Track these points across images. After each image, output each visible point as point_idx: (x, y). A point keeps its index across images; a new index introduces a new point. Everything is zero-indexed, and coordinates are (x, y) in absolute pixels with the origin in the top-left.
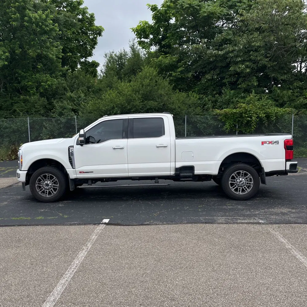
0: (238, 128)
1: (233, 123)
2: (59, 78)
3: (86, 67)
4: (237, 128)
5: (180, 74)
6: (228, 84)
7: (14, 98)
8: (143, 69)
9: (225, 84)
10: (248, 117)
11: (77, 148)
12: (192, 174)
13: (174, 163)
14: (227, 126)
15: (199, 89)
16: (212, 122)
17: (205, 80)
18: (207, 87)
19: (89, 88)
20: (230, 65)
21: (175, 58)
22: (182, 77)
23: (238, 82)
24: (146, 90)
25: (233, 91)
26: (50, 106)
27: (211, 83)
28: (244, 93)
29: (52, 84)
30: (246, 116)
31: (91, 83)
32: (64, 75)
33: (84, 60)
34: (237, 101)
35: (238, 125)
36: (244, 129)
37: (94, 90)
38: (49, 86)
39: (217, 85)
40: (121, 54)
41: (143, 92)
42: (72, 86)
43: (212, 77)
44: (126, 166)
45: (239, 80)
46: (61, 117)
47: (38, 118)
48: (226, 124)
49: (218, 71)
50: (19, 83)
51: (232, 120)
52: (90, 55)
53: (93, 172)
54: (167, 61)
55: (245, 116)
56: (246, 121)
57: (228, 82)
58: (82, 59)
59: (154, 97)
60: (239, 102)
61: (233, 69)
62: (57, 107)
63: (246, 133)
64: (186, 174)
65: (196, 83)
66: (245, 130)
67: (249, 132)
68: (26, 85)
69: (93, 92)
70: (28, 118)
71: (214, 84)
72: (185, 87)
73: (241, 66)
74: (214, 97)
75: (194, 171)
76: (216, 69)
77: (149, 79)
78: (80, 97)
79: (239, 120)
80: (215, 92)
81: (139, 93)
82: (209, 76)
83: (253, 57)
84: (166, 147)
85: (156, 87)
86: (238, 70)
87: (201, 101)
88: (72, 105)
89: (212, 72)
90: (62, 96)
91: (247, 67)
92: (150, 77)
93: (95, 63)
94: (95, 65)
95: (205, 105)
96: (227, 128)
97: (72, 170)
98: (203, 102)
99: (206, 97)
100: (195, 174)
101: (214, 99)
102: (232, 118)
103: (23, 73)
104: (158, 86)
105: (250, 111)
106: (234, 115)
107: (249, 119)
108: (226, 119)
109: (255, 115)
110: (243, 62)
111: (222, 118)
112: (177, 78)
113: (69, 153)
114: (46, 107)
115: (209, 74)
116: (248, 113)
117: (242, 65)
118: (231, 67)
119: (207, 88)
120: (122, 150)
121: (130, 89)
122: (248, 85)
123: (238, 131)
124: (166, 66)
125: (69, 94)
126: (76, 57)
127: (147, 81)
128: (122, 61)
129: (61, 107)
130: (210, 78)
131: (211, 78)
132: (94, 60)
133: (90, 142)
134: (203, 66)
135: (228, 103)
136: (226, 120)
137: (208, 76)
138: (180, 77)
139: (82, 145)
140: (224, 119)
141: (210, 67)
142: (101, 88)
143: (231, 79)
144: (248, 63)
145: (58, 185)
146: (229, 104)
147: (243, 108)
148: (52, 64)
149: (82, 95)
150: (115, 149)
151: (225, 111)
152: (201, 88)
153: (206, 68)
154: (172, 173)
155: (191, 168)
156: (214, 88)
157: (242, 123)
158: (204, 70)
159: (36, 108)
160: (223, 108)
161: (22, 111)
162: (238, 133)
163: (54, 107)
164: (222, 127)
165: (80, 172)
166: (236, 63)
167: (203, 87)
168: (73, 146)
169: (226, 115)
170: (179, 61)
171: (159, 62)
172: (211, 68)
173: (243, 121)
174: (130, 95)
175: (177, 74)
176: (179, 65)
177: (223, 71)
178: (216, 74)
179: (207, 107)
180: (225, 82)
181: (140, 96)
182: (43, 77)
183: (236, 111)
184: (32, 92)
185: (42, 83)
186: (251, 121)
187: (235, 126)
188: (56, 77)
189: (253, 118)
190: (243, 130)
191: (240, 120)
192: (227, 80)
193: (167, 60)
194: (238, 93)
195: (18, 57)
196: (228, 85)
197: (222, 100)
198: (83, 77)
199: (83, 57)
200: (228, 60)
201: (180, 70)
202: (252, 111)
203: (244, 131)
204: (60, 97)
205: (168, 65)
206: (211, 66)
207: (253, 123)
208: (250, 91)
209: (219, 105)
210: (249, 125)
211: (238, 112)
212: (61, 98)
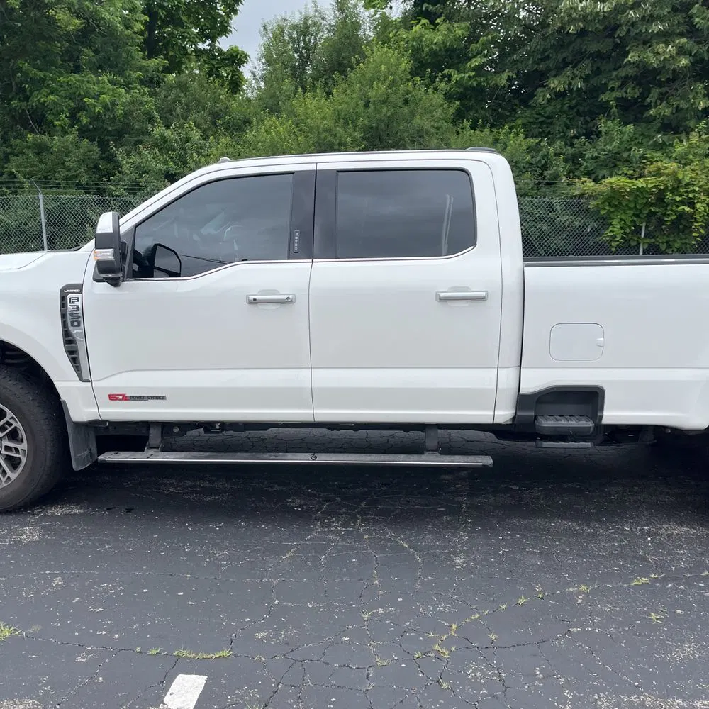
0: (645, 236)
1: (633, 221)
2: (136, 88)
3: (213, 65)
4: (643, 235)
5: (474, 76)
6: (616, 107)
7: (13, 141)
8: (368, 53)
9: (604, 109)
10: (682, 203)
11: (97, 294)
12: (590, 424)
13: (513, 373)
14: (615, 229)
15: (525, 121)
16: (566, 218)
17: (548, 96)
18: (548, 117)
19: (215, 116)
20: (627, 49)
21: (460, 29)
22: (479, 84)
23: (649, 100)
24: (378, 116)
25: (630, 127)
26: (110, 166)
27: (563, 105)
28: (664, 135)
29: (114, 104)
30: (678, 199)
31: (222, 101)
32: (151, 82)
33: (208, 45)
34: (643, 157)
35: (647, 227)
36: (665, 239)
37: (229, 123)
38: (106, 107)
39: (578, 111)
40: (306, 19)
41: (366, 122)
42: (171, 111)
43: (570, 84)
44: (301, 378)
45: (649, 93)
46: (135, 194)
47: (72, 197)
48: (611, 224)
49: (586, 67)
50: (27, 99)
51: (631, 212)
52: (224, 30)
53: (163, 398)
54: (438, 38)
55: (675, 200)
56: (674, 217)
57: (616, 99)
58: (204, 42)
59: (401, 139)
60: (646, 158)
61: (637, 58)
62: (125, 168)
63: (669, 251)
64: (563, 423)
65: (516, 105)
66: (667, 242)
67: (679, 250)
68: (43, 104)
69: (227, 129)
70: (41, 196)
71: (571, 108)
72: (488, 115)
73: (661, 48)
74: (572, 145)
75: (602, 409)
76: (579, 62)
77: (387, 82)
78: (188, 139)
79: (652, 214)
80: (572, 132)
81: (355, 126)
82: (559, 82)
83: (702, 21)
84: (483, 299)
85: (406, 110)
86: (653, 61)
87: (532, 158)
88: (165, 163)
89: (568, 71)
90: (140, 138)
91: (681, 51)
92: (391, 78)
93: (238, 53)
94: (236, 58)
95: (544, 168)
96: (615, 237)
97: (78, 388)
98: (540, 160)
99: (549, 144)
100: (605, 421)
101: (571, 151)
102: (632, 205)
103: (34, 71)
104: (412, 106)
105: (687, 185)
106: (637, 196)
107: (687, 209)
108: (612, 209)
109: (702, 198)
110: (666, 37)
111: (600, 206)
112: (466, 89)
113: (64, 316)
114: (96, 167)
115: (559, 78)
116: (681, 190)
117: (667, 46)
118: (629, 52)
119: (549, 121)
120: (288, 306)
121: (329, 111)
122: (678, 109)
123: (646, 246)
124: (434, 54)
125: (158, 130)
126: (186, 34)
127: (380, 89)
128: (310, 39)
129: (137, 168)
130: (561, 88)
131: (567, 87)
132: (234, 46)
133: (159, 269)
134: (539, 56)
135: (613, 163)
136: (613, 212)
137: (556, 84)
138: (475, 84)
139: (115, 283)
140: (607, 208)
141: (560, 57)
142: (248, 117)
143: (626, 92)
144: (684, 40)
145: (24, 446)
146: (615, 166)
147: (668, 175)
148: (117, 47)
149: (196, 135)
150: (254, 302)
151: (611, 183)
152: (531, 120)
153: (547, 62)
154: (504, 414)
155: (591, 398)
156: (571, 119)
157: (661, 222)
158: (542, 67)
159: (69, 170)
160: (598, 176)
161: (28, 176)
162: (644, 250)
163: (118, 166)
164: (596, 232)
165: (112, 397)
166: (647, 41)
167: (537, 119)
168: (80, 287)
169: (614, 197)
170: (473, 38)
171: (414, 39)
172: (564, 60)
173: (665, 215)
174: (329, 131)
175: (467, 75)
176: (472, 50)
177: (598, 68)
178: (581, 77)
179: (551, 175)
180: (608, 102)
181: (358, 135)
182: (88, 82)
183: (645, 186)
184: (60, 123)
185: (86, 99)
186: (692, 216)
187: (638, 230)
188: (127, 86)
189: (698, 206)
190: (661, 240)
191: (655, 213)
192: (615, 94)
193: (437, 36)
194: (642, 134)
195: (19, 25)
196: (614, 109)
197: (596, 154)
198: (201, 86)
199: (207, 37)
200: (621, 32)
201: (474, 63)
202: (694, 185)
203: (663, 247)
204: (136, 139)
205: (441, 50)
206: (564, 55)
207: (697, 222)
208: (681, 129)
209: (586, 167)
210: (681, 227)
211: (652, 188)
212: (140, 142)
